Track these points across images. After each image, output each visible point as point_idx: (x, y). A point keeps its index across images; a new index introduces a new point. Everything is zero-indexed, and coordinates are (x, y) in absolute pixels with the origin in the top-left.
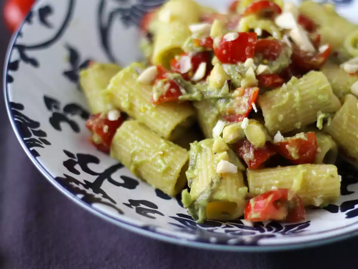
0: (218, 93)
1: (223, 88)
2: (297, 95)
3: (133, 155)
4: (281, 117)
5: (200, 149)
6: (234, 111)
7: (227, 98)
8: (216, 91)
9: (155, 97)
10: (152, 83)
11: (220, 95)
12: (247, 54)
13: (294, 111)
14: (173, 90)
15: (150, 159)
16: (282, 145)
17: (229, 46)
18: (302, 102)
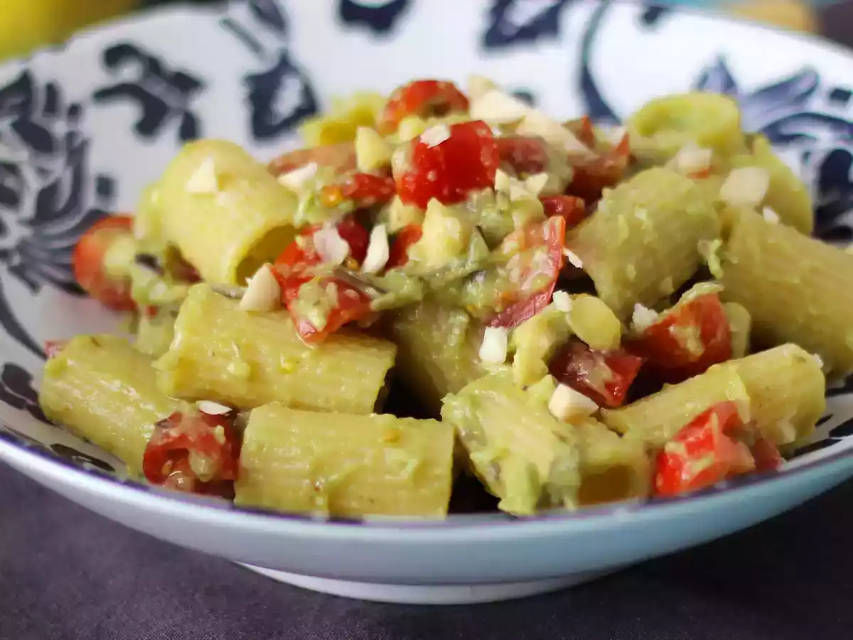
0: (464, 266)
1: (472, 247)
2: (642, 215)
3: (316, 471)
4: (631, 271)
5: (475, 403)
6: (516, 293)
7: (488, 269)
8: (455, 262)
9: (317, 319)
10: (281, 305)
11: (470, 267)
12: (487, 163)
13: (650, 251)
14: (351, 293)
15: (367, 461)
16: (659, 331)
17: (441, 159)
18: (658, 227)
